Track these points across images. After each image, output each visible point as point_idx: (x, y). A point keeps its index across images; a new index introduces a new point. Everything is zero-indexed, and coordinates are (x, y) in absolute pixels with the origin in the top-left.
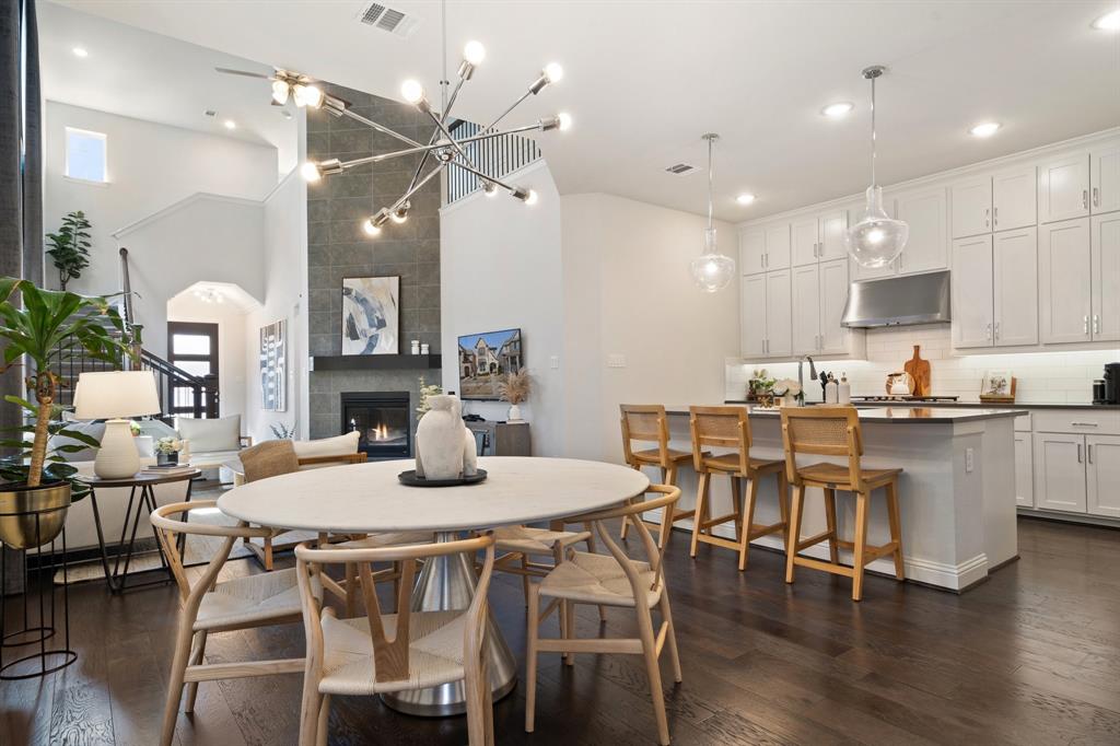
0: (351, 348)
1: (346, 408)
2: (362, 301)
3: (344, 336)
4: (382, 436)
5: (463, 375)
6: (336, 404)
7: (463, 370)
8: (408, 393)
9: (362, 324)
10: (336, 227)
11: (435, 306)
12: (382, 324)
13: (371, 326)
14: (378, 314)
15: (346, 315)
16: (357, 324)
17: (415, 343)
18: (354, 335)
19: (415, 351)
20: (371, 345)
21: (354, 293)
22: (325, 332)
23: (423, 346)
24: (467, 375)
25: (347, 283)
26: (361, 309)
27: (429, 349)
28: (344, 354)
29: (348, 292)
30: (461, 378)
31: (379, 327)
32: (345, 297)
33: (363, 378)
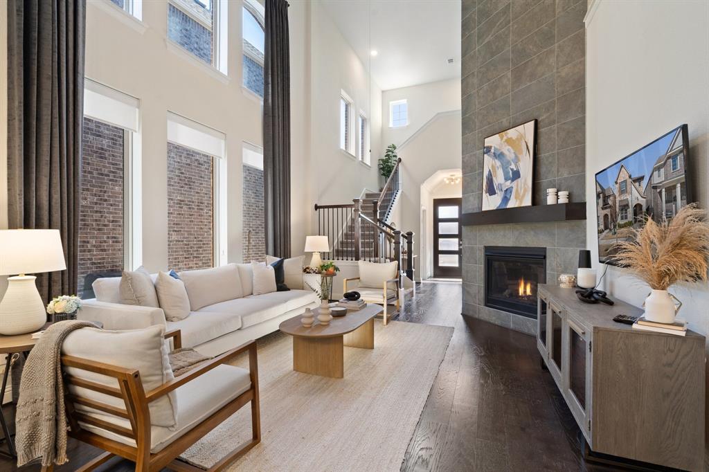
0: (491, 203)
1: (488, 260)
2: (499, 156)
3: (484, 192)
4: (525, 292)
5: (602, 227)
6: (481, 256)
7: (602, 220)
8: (546, 248)
9: (499, 179)
10: (481, 92)
11: (578, 143)
12: (516, 175)
13: (506, 179)
14: (513, 166)
15: (486, 173)
16: (494, 179)
17: (551, 191)
18: (491, 191)
19: (550, 200)
20: (506, 199)
21: (492, 151)
22: (473, 192)
23: (560, 193)
24: (606, 227)
25: (489, 142)
26: (498, 163)
27: (570, 197)
28: (483, 210)
29: (489, 149)
30: (600, 232)
31: (513, 180)
32: (485, 155)
33: (502, 233)
